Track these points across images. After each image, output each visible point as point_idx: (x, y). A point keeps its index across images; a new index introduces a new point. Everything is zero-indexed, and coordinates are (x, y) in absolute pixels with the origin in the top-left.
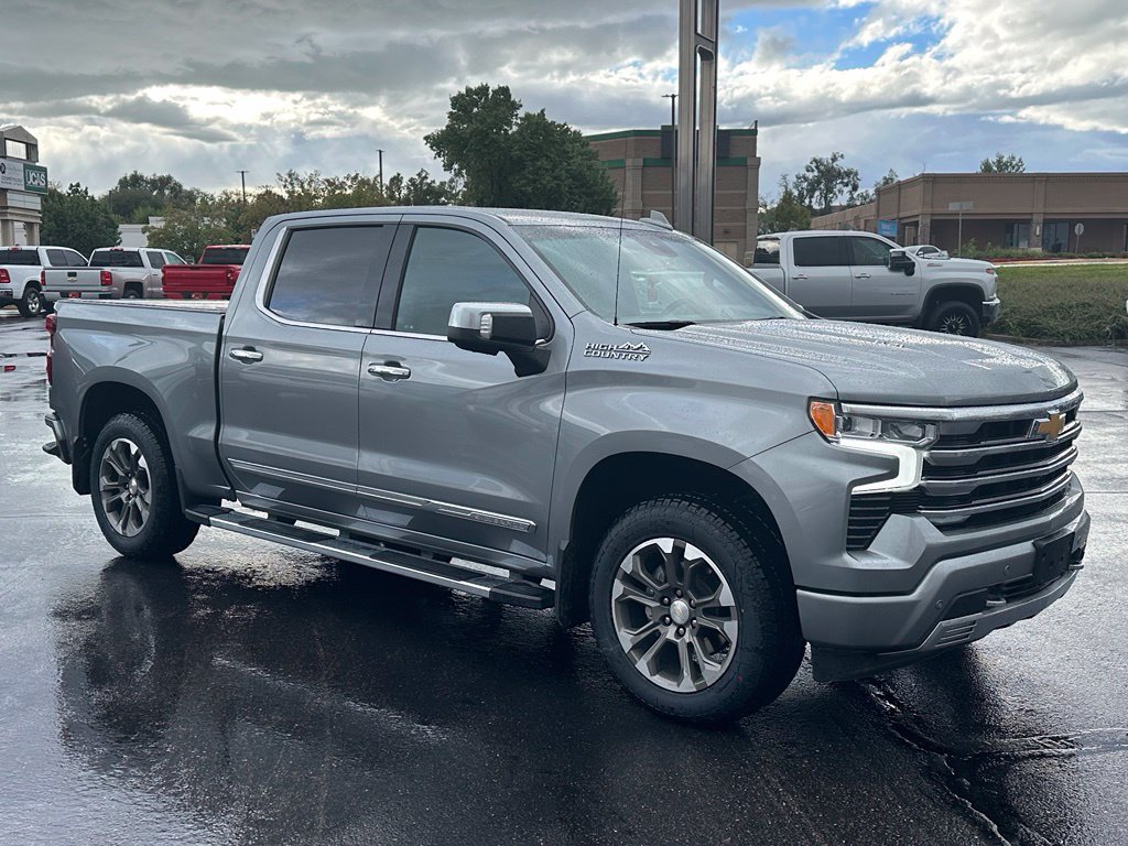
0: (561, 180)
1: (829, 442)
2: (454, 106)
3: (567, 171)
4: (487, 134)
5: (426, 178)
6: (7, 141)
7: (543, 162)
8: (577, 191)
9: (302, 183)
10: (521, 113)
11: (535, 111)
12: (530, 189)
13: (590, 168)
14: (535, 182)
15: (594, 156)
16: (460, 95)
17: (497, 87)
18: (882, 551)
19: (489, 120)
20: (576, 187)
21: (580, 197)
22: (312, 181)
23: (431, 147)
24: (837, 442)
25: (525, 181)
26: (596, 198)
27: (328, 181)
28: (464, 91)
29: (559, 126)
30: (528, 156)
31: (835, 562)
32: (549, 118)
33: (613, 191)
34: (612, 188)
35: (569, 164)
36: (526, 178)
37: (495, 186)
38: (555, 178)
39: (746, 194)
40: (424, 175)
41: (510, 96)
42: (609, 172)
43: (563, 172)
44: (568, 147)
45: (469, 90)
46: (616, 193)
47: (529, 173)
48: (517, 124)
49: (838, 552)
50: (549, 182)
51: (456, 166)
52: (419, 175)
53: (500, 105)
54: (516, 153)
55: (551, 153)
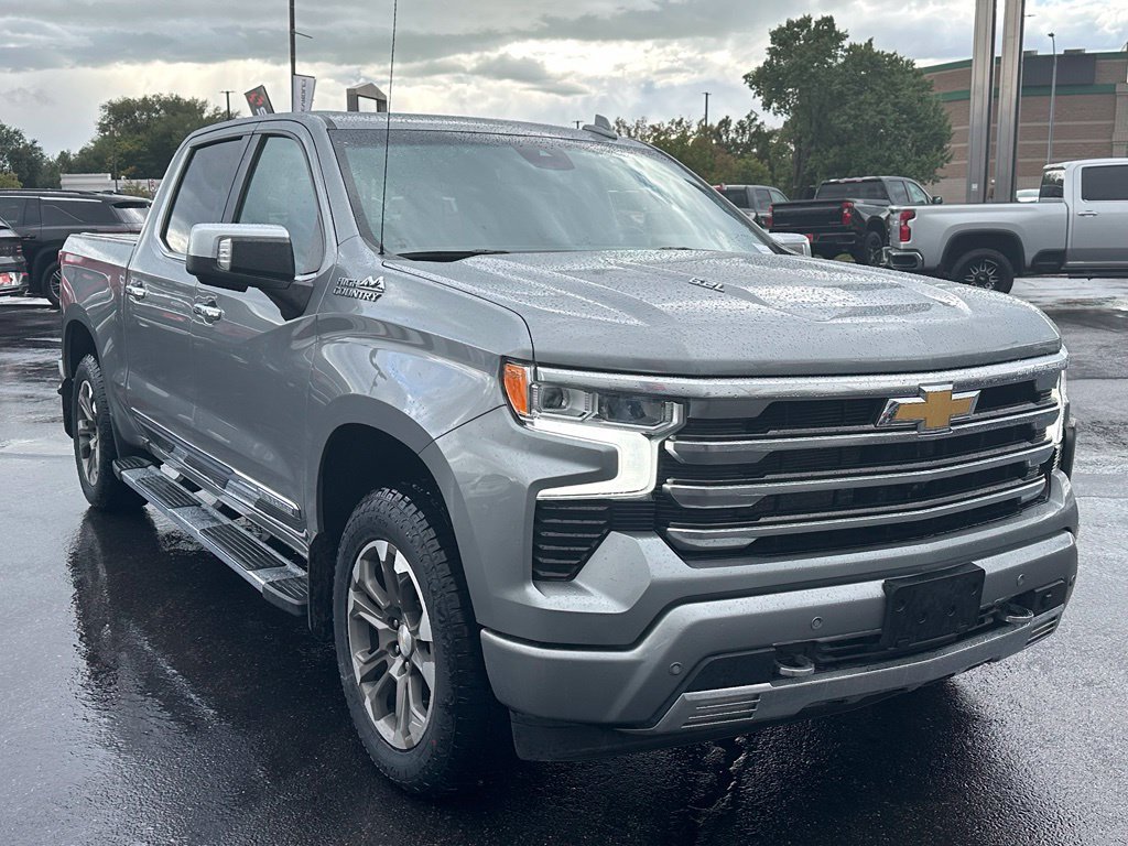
0: (886, 115)
1: (522, 423)
2: (773, 41)
3: (895, 105)
4: (806, 69)
5: (755, 119)
6: (360, 98)
7: (868, 96)
8: (905, 125)
9: (629, 130)
10: (846, 44)
11: (862, 41)
12: (850, 126)
13: (921, 100)
14: (856, 117)
15: (928, 86)
16: (781, 30)
17: (820, 18)
18: (592, 586)
19: (809, 54)
20: (905, 122)
21: (909, 133)
22: (638, 127)
23: (751, 86)
24: (532, 423)
25: (845, 117)
26: (926, 132)
27: (653, 127)
28: (784, 25)
29: (888, 55)
30: (849, 89)
31: (514, 596)
32: (876, 48)
33: (947, 124)
34: (945, 121)
35: (897, 97)
36: (846, 114)
37: (814, 124)
38: (880, 113)
39: (1113, 126)
40: (753, 116)
41: (834, 26)
42: (942, 105)
43: (889, 105)
44: (898, 78)
45: (790, 23)
46: (950, 127)
47: (850, 108)
48: (842, 56)
49: (520, 583)
50: (871, 117)
51: (775, 105)
52: (748, 117)
53: (822, 37)
54: (836, 87)
55: (876, 85)
